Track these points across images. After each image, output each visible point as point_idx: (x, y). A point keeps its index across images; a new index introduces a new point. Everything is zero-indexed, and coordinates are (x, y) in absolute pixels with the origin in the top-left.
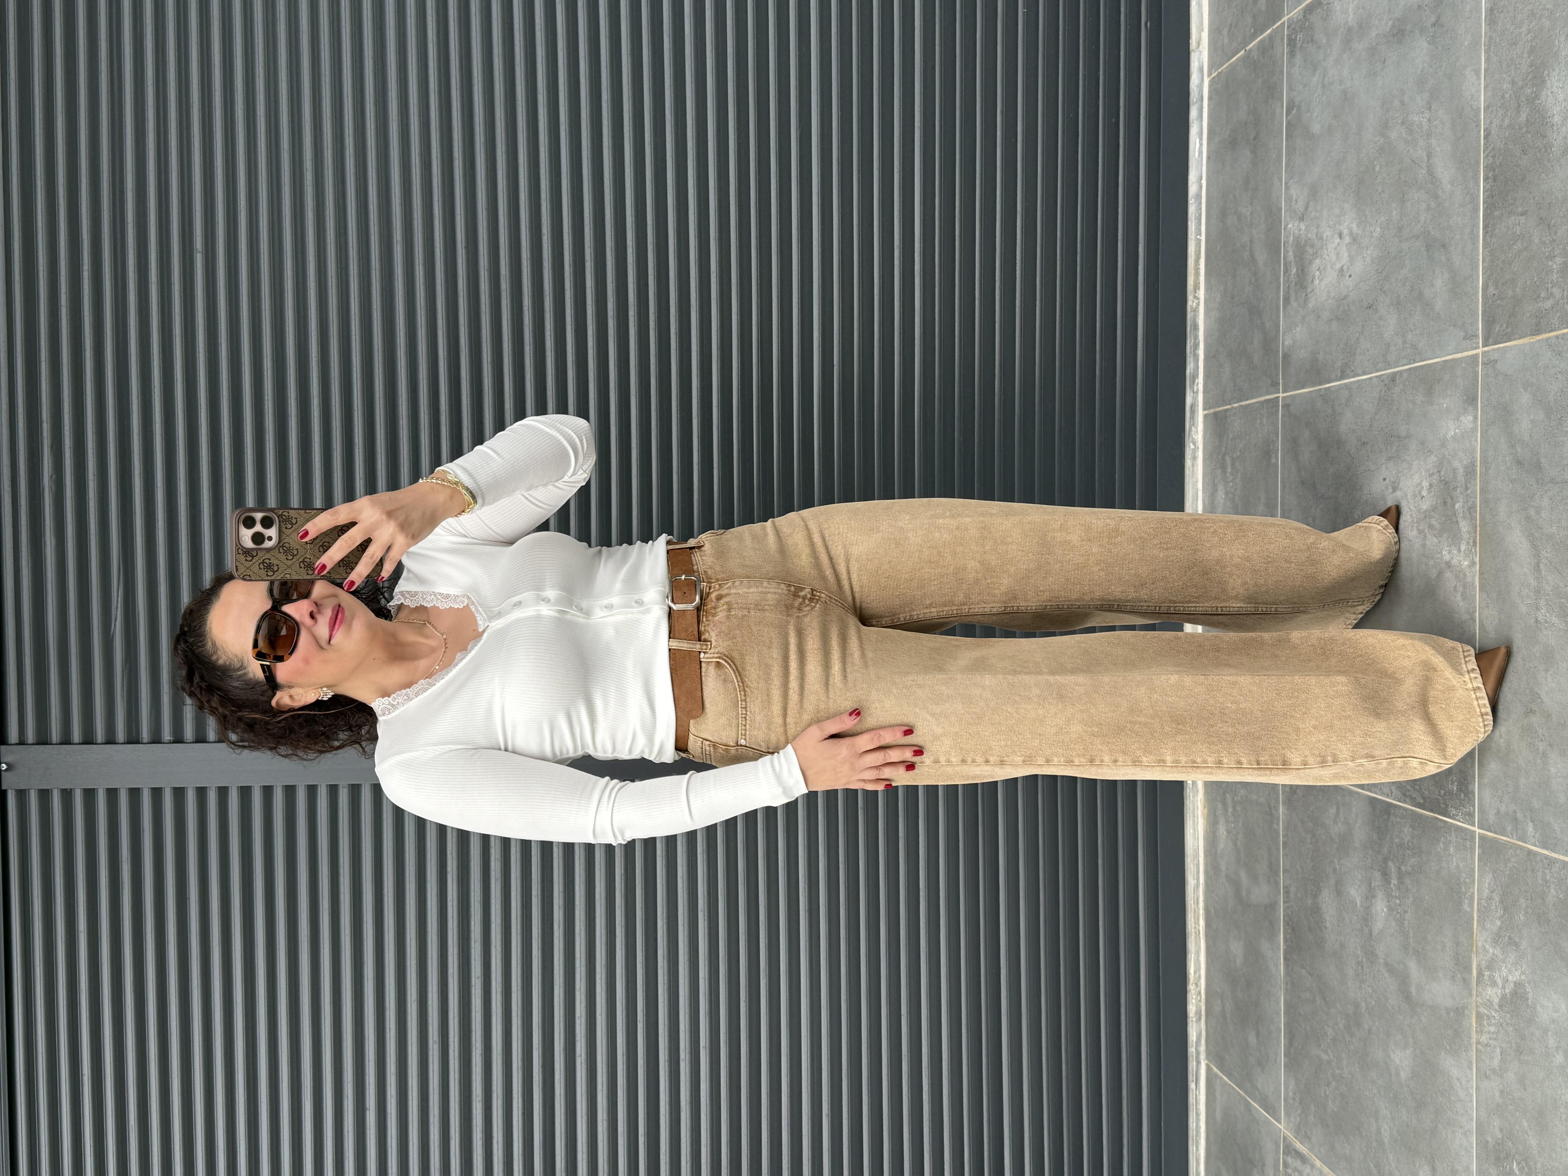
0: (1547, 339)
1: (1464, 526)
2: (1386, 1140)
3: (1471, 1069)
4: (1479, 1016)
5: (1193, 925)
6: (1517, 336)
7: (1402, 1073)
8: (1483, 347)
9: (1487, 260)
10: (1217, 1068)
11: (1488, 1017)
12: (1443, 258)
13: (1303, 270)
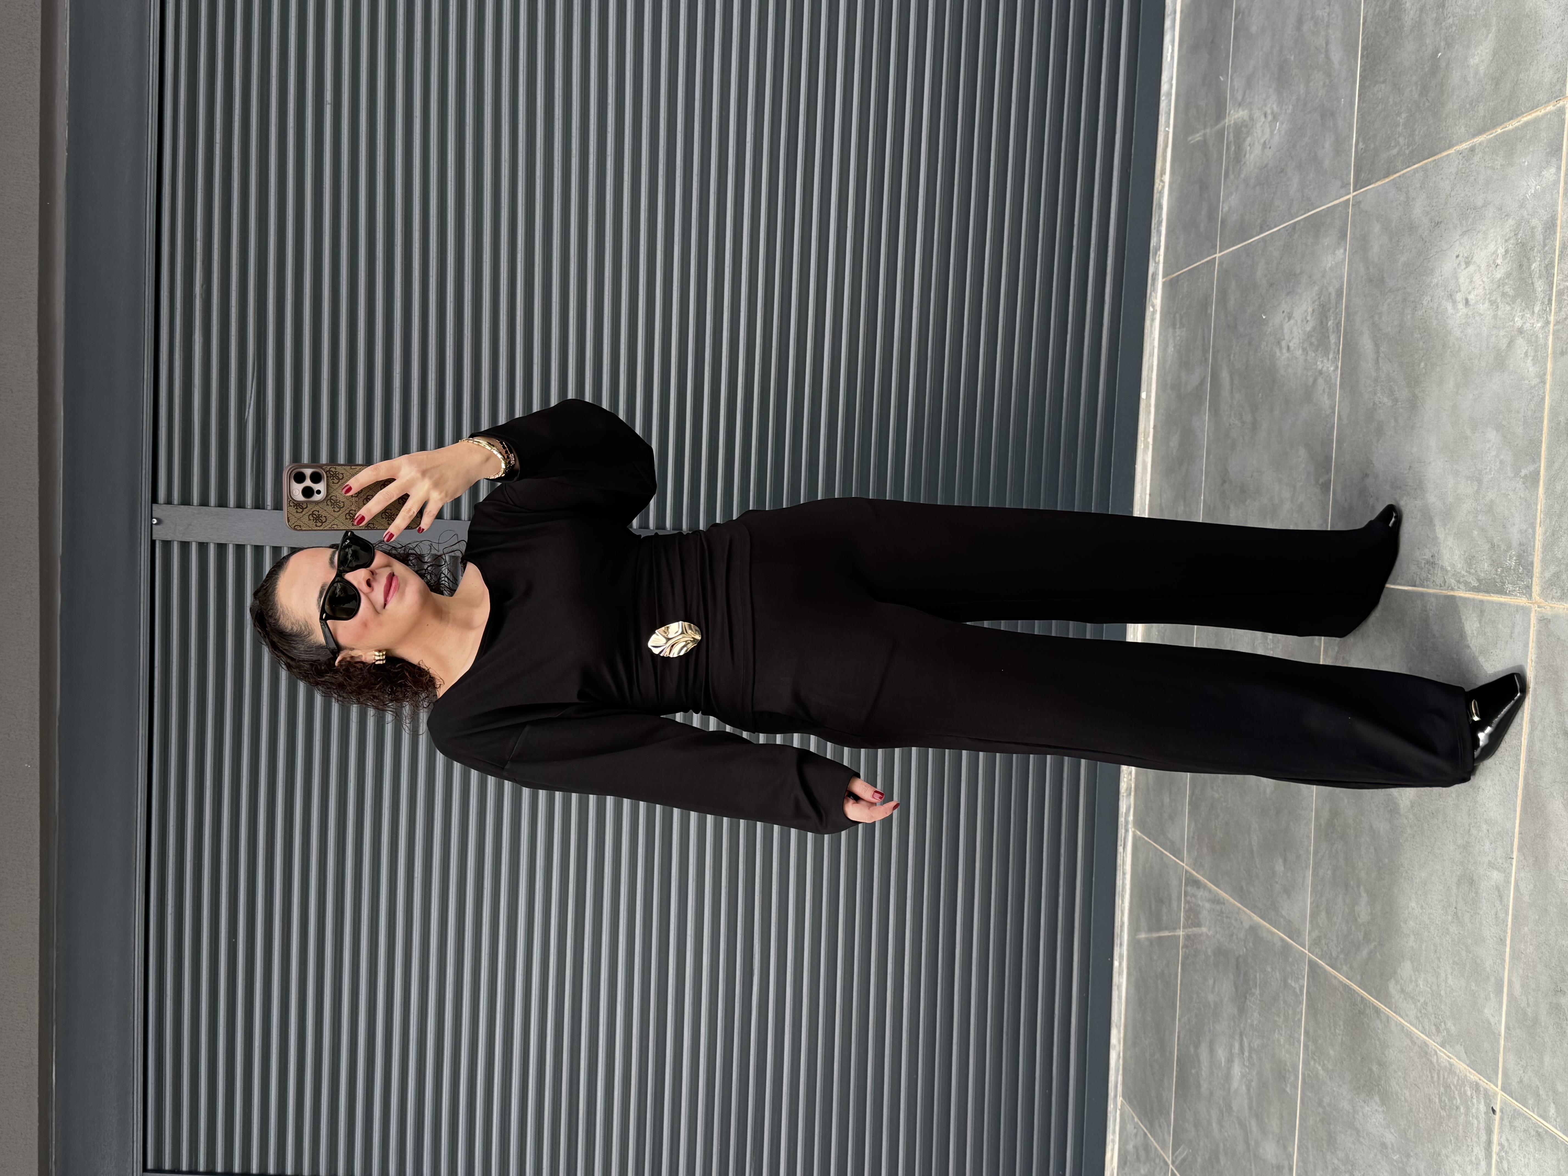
0: (1393, 180)
1: (1333, 339)
2: (1255, 849)
9: (1359, 121)
10: (1140, 832)
12: (1331, 124)
13: (1239, 147)
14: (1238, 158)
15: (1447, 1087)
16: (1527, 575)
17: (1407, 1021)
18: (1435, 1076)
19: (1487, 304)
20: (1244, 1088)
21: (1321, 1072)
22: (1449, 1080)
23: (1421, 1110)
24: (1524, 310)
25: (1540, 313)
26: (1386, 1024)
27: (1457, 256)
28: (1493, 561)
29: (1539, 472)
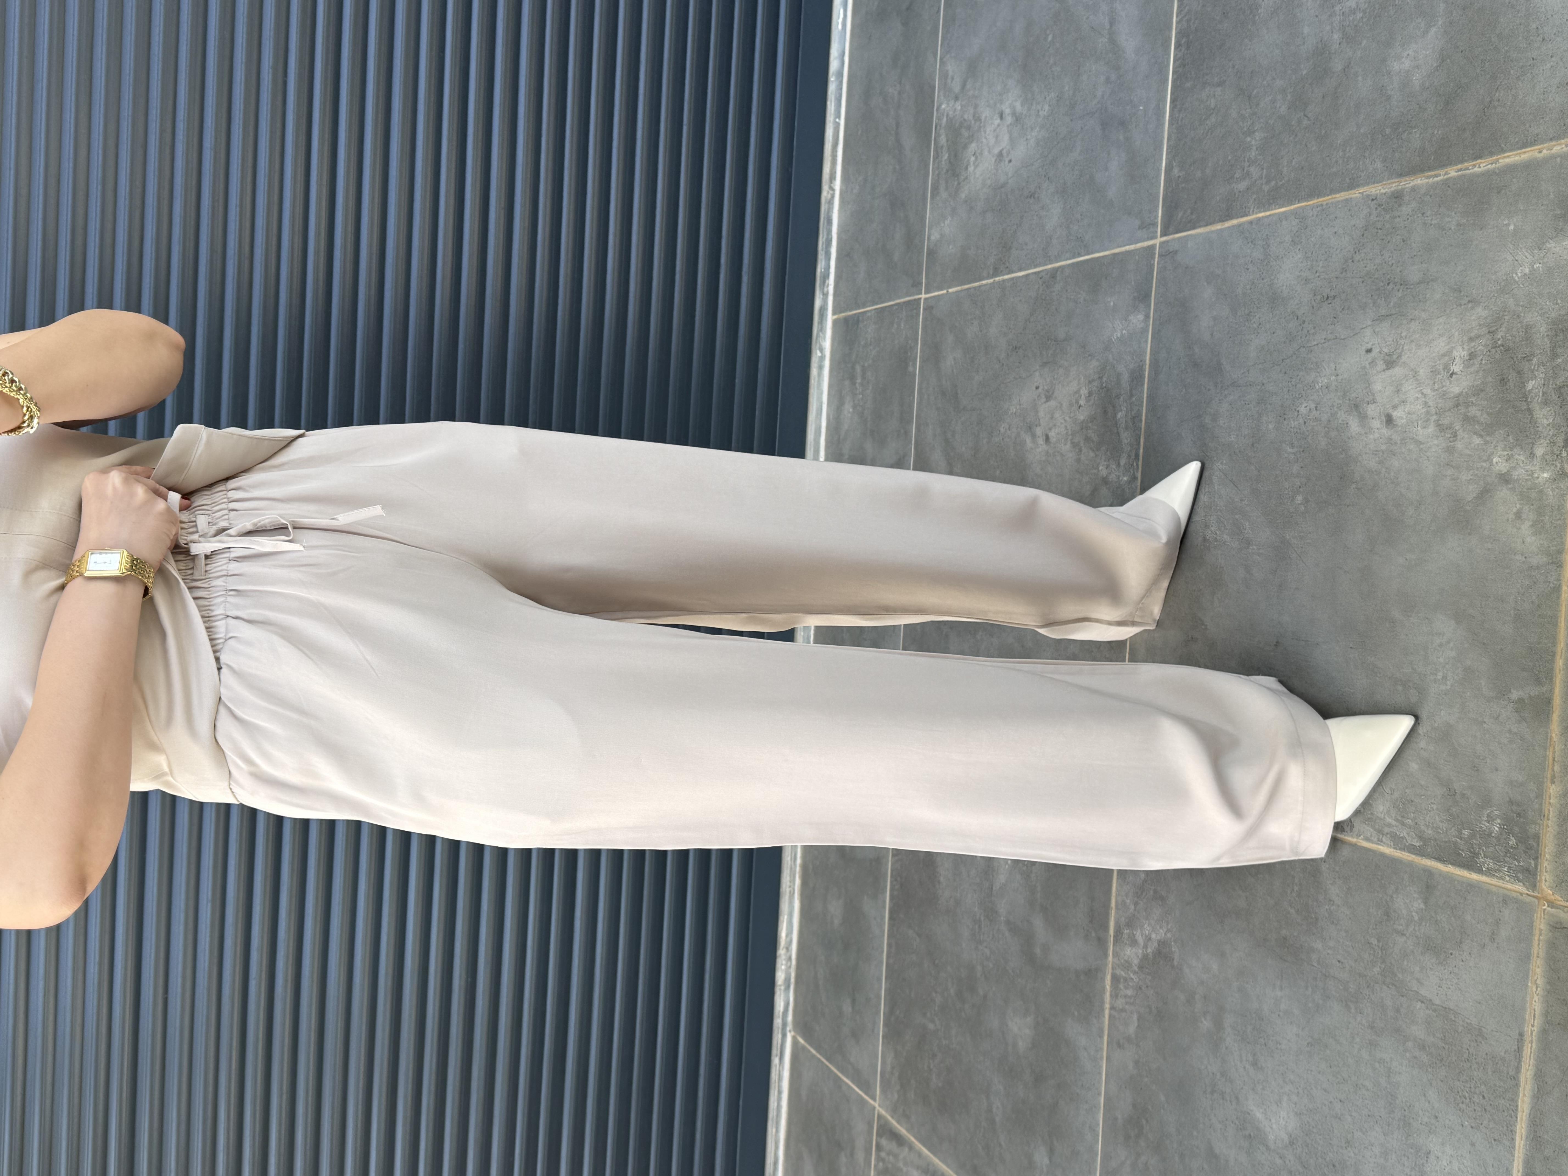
1: (1126, 437)
2: (998, 1119)
3: (1101, 1037)
4: (1115, 979)
5: (788, 884)
6: (1202, 223)
7: (1020, 1043)
8: (1161, 236)
9: (1173, 139)
10: (806, 1040)
11: (1125, 980)
12: (1121, 137)
13: (956, 155)
14: (954, 169)
16: (1525, 852)
19: (1431, 429)
24: (1511, 449)
25: (1547, 457)
27: (1368, 351)
28: (1454, 817)
29: (1549, 701)
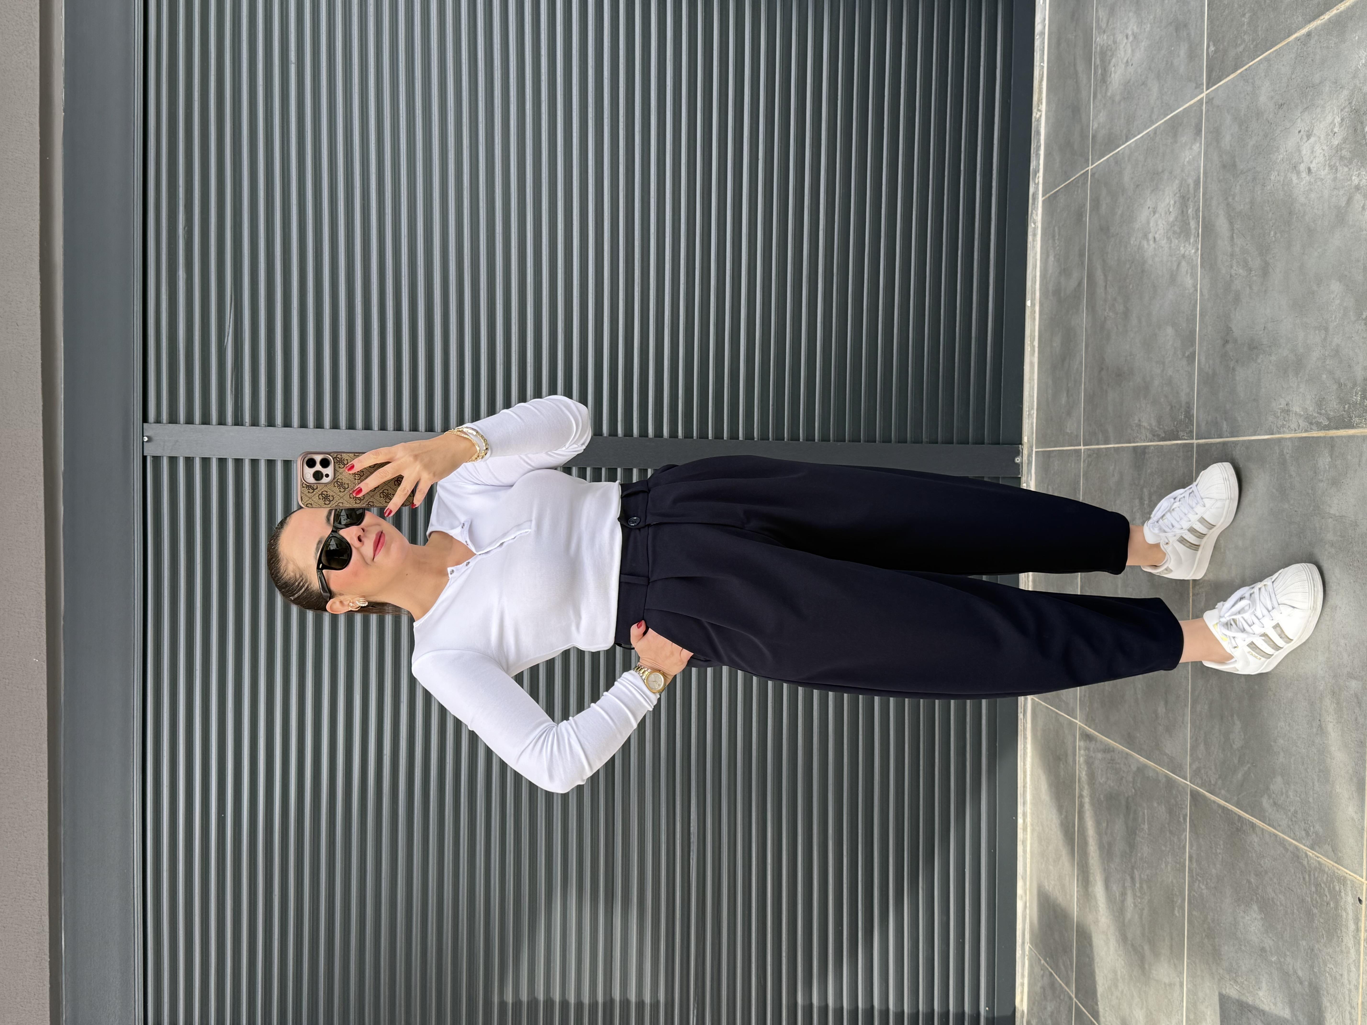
0: (1241, 73)
1: (1193, 224)
2: (1139, 696)
6: (1225, 76)
8: (1206, 91)
9: (1209, 27)
12: (1185, 34)
14: (1104, 79)
15: (1317, 885)
17: (1279, 831)
18: (1307, 877)
19: (1327, 170)
20: (1137, 916)
21: (1205, 891)
22: (1319, 879)
23: (1295, 911)
24: (1360, 169)
26: (1261, 836)
27: (1300, 132)
28: (1340, 399)
